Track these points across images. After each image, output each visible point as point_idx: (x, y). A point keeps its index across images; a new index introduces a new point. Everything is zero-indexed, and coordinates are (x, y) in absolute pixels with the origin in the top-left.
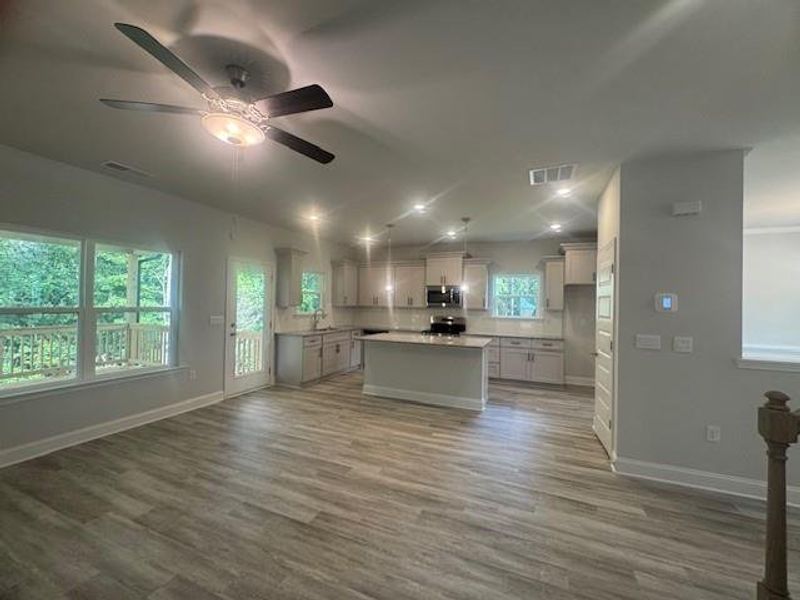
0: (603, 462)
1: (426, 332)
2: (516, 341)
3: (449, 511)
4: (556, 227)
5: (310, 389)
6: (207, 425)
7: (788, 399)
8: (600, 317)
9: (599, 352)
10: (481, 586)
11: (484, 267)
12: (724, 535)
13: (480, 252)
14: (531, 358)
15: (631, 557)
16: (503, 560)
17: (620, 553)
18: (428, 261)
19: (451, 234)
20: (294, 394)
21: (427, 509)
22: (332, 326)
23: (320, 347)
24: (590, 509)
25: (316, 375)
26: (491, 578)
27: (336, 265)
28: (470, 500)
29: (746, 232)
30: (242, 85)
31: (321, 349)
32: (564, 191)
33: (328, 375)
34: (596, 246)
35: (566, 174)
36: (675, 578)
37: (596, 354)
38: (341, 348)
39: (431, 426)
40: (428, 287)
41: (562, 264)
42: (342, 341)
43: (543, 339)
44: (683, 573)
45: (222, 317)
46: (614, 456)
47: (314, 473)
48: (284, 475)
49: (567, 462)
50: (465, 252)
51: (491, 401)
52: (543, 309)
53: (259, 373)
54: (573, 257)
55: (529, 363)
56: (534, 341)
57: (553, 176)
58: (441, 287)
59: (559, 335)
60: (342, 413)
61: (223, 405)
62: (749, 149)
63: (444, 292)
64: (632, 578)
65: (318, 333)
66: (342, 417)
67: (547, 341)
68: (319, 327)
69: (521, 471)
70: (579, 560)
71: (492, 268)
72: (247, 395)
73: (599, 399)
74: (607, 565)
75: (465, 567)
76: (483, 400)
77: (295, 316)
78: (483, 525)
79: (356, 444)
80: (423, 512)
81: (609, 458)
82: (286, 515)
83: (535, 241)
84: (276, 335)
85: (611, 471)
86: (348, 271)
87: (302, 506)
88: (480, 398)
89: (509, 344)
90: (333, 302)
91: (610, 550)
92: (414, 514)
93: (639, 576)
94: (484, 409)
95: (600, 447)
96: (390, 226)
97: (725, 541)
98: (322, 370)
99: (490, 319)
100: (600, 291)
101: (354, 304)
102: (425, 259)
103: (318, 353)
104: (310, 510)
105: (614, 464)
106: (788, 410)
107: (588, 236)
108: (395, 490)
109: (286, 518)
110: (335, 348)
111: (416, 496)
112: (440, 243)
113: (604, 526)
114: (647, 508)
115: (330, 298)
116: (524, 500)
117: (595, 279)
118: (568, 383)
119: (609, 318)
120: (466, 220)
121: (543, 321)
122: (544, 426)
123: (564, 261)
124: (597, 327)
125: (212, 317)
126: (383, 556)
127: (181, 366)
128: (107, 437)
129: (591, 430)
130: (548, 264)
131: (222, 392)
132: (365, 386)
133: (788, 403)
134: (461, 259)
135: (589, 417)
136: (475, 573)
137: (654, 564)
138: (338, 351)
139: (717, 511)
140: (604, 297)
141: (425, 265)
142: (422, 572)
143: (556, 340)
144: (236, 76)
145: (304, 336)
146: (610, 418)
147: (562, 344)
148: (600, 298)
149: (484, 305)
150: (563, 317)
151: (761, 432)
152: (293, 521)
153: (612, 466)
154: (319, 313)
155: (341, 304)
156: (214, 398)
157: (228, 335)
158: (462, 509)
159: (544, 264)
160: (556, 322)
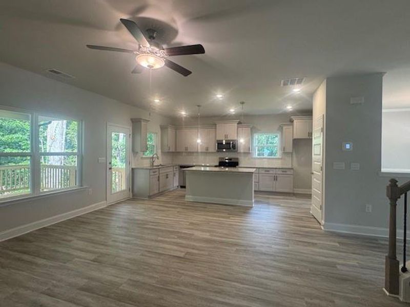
0: (317, 226)
1: (216, 166)
2: (267, 170)
3: (249, 248)
4: (289, 108)
5: (154, 199)
6: (103, 218)
7: (397, 182)
8: (315, 155)
9: (314, 172)
10: (272, 274)
11: (249, 129)
12: (374, 251)
13: (245, 121)
14: (275, 179)
15: (334, 260)
16: (279, 264)
17: (329, 260)
18: (217, 125)
19: (232, 111)
20: (146, 202)
21: (238, 248)
22: (162, 164)
23: (158, 175)
24: (314, 245)
25: (156, 192)
26: (276, 271)
27: (163, 128)
28: (258, 244)
29: (383, 111)
30: (154, 38)
31: (159, 177)
32: (297, 90)
33: (162, 192)
34: (312, 117)
35: (300, 82)
36: (353, 266)
37: (313, 173)
38: (169, 176)
39: (228, 214)
40: (217, 141)
41: (292, 127)
42: (170, 172)
43: (282, 168)
44: (357, 264)
45: (104, 158)
46: (323, 222)
47: (176, 237)
48: (160, 238)
49: (300, 226)
50: (238, 121)
51: (257, 202)
52: (281, 152)
53: (124, 191)
54: (298, 123)
55: (274, 182)
56: (277, 170)
57: (292, 83)
58: (222, 140)
59: (290, 166)
60: (178, 210)
61: (108, 209)
62: (385, 73)
63: (224, 143)
64: (336, 267)
65: (155, 167)
66: (178, 212)
67: (284, 170)
68: (155, 164)
69: (279, 231)
70: (312, 263)
71: (253, 130)
72: (119, 203)
73: (314, 196)
74: (324, 264)
75: (263, 268)
76: (253, 201)
77: (142, 158)
78: (266, 252)
79: (192, 224)
80: (237, 249)
81: (320, 224)
82: (170, 254)
83: (279, 115)
84: (133, 169)
85: (321, 229)
86: (170, 132)
87: (177, 250)
88: (252, 200)
89: (263, 172)
90: (162, 149)
91: (326, 259)
92: (232, 250)
93: (338, 267)
94: (253, 205)
95: (315, 220)
96: (199, 106)
97: (374, 253)
98: (159, 189)
99: (252, 158)
100: (314, 142)
101: (174, 151)
102: (216, 125)
103: (157, 179)
104: (182, 252)
105: (323, 226)
106: (397, 186)
107: (307, 113)
108: (220, 242)
109: (171, 255)
110: (166, 177)
111: (231, 244)
112: (225, 116)
113: (321, 250)
114: (339, 243)
115: (160, 148)
116: (284, 243)
117: (311, 136)
118: (295, 192)
119: (320, 155)
120: (243, 103)
121: (281, 159)
122: (286, 212)
123: (293, 126)
124: (313, 161)
125: (100, 159)
126: (224, 266)
127: (84, 187)
128: (50, 226)
129: (310, 212)
130: (284, 128)
131: (105, 202)
132: (186, 196)
133: (397, 184)
134: (236, 124)
135: (308, 207)
136: (267, 269)
137: (344, 262)
138: (167, 177)
139: (370, 243)
140: (317, 145)
141: (216, 128)
142: (245, 271)
143: (288, 169)
144: (151, 34)
145: (150, 169)
146: (321, 204)
147: (292, 171)
148: (315, 145)
149: (249, 150)
150: (292, 157)
151: (388, 196)
152: (174, 256)
153: (322, 227)
154: (155, 156)
155: (167, 151)
156: (102, 205)
157: (108, 169)
158: (255, 247)
159: (282, 128)
160: (288, 159)
